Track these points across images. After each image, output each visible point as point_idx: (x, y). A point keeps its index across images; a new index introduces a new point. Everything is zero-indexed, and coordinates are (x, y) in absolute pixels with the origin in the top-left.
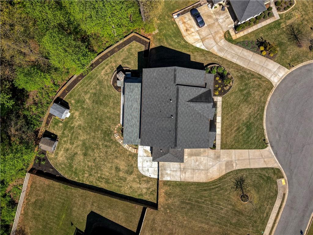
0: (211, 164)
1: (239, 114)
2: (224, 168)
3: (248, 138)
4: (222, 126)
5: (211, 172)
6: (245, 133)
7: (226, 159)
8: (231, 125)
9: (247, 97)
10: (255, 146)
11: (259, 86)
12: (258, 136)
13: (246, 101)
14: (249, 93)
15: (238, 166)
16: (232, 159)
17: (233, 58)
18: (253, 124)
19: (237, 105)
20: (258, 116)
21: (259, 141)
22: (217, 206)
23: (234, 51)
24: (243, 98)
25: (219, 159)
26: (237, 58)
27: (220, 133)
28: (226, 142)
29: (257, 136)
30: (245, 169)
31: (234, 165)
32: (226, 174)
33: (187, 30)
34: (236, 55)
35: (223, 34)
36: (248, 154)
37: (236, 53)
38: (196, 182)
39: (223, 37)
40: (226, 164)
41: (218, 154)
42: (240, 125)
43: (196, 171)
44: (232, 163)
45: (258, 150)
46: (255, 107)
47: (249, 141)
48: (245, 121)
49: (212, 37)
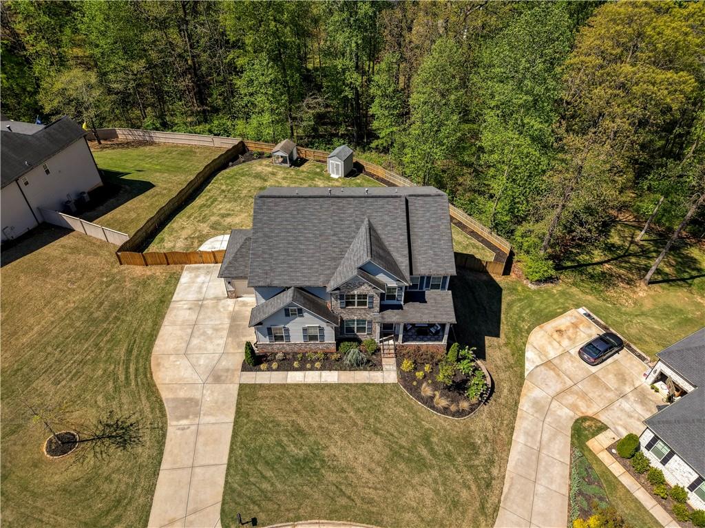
0: (202, 362)
1: (349, 433)
2: (182, 394)
3: (267, 463)
4: (309, 385)
5: (178, 363)
6: (284, 451)
7: (208, 400)
8: (313, 410)
9: (409, 460)
10: (236, 486)
11: (455, 504)
12: (270, 500)
13: (396, 454)
14: (422, 465)
15: (179, 432)
16: (204, 415)
17: (527, 434)
18: (315, 479)
19: (378, 425)
20: (344, 501)
21: (254, 502)
22: (71, 372)
23: (550, 440)
24: (402, 447)
25: (210, 380)
26: (529, 444)
27: (289, 381)
28: (262, 398)
29: (269, 495)
30: (161, 453)
31: (184, 422)
32: (161, 401)
33: (559, 331)
34: (538, 444)
35: (590, 413)
36: (212, 462)
37: (543, 443)
38: (158, 332)
39: (581, 415)
40: (191, 400)
41: (227, 377)
42: (312, 439)
43: (189, 331)
44: (191, 417)
45: (220, 499)
46: (376, 489)
47: (255, 464)
48: (325, 453)
49: (567, 386)
